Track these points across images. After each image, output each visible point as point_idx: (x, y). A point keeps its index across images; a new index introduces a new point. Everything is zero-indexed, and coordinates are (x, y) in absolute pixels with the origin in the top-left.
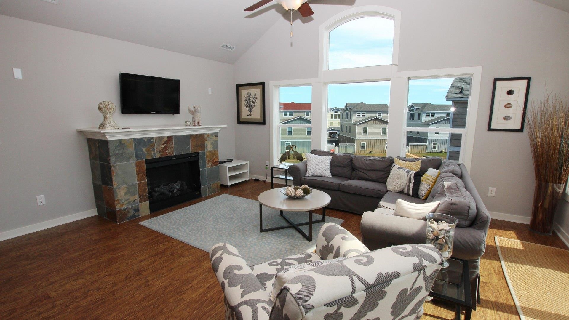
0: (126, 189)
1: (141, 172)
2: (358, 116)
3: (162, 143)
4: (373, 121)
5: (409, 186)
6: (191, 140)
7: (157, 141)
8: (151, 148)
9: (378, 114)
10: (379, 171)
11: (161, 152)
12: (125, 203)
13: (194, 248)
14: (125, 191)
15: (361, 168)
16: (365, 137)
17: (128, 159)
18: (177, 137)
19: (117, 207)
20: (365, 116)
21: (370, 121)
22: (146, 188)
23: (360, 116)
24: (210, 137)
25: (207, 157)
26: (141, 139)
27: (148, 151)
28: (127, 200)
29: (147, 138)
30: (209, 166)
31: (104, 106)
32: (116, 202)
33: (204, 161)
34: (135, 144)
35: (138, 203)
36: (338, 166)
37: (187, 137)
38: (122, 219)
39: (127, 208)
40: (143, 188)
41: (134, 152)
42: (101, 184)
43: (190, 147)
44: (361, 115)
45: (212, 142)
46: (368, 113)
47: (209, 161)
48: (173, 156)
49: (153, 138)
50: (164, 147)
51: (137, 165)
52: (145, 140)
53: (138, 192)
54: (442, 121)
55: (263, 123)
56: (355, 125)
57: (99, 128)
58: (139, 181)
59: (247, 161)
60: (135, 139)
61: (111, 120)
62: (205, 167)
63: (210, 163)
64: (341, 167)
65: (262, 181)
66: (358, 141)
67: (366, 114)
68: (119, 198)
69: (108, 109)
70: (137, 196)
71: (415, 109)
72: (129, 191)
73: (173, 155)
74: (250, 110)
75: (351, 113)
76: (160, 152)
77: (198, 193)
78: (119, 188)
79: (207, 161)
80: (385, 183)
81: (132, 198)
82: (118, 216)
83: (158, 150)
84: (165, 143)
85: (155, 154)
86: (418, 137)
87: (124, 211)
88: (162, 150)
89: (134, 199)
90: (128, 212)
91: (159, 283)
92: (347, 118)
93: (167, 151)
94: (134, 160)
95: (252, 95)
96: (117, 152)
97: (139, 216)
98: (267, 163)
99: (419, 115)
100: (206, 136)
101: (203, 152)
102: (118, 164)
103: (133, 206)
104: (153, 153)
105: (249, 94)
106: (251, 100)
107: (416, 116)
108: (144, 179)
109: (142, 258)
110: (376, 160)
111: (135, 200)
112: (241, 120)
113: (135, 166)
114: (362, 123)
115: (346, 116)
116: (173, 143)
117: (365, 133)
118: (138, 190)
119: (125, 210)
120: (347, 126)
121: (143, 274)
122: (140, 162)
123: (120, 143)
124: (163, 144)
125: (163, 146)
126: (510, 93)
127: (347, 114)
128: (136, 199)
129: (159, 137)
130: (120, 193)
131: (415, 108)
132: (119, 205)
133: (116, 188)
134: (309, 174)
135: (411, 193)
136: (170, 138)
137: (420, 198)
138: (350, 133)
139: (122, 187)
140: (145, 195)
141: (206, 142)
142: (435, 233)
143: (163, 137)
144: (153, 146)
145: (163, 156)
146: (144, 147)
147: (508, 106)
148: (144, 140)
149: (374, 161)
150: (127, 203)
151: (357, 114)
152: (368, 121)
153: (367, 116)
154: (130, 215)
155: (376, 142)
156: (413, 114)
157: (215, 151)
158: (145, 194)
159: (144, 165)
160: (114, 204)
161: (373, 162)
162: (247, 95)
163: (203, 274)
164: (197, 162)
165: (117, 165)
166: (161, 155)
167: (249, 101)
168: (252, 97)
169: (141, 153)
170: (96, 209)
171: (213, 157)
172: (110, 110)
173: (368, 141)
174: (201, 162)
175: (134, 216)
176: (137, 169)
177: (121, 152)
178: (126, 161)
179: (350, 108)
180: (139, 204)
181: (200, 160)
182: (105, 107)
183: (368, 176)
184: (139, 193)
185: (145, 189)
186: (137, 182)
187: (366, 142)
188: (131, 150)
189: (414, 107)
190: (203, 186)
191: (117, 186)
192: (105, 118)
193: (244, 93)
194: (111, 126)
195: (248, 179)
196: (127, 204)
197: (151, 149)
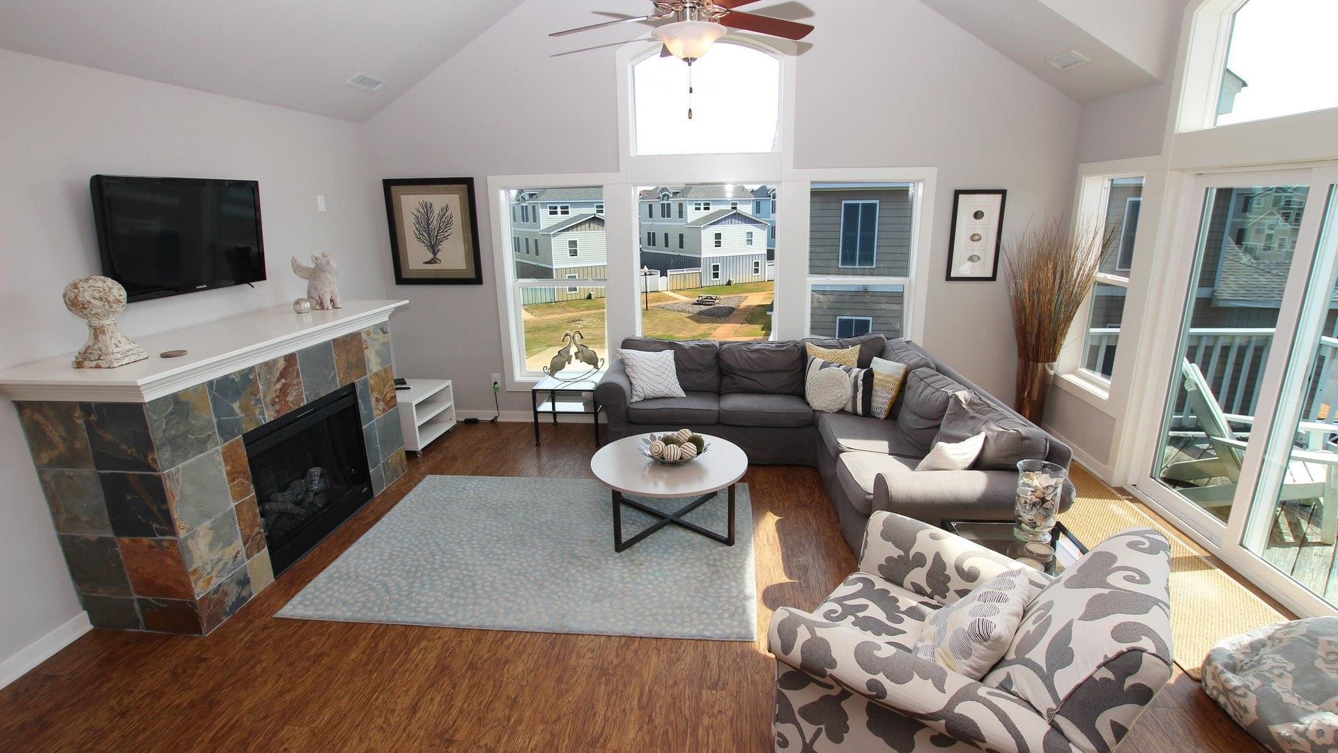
0: (211, 533)
1: (240, 472)
2: (551, 213)
3: (275, 379)
4: (587, 225)
5: (855, 398)
6: (335, 353)
7: (262, 376)
8: (253, 398)
9: (597, 207)
10: (778, 371)
11: (276, 402)
12: (214, 573)
13: (507, 633)
14: (208, 539)
15: (742, 370)
16: (573, 263)
17: (202, 445)
18: (305, 352)
19: (196, 591)
20: (567, 213)
21: (581, 224)
22: (256, 514)
23: (556, 213)
24: (373, 336)
25: (372, 391)
26: (226, 378)
27: (245, 408)
28: (220, 560)
29: (238, 372)
30: (378, 412)
31: (97, 295)
32: (192, 578)
33: (367, 403)
34: (214, 398)
35: (244, 562)
36: (691, 370)
37: (326, 345)
38: (214, 619)
39: (220, 585)
40: (250, 514)
41: (215, 421)
42: (109, 534)
43: (335, 373)
44: (559, 210)
45: (378, 348)
46: (576, 205)
47: (377, 400)
48: (304, 407)
49: (252, 369)
50: (280, 389)
51: (228, 456)
52: (236, 380)
53: (239, 531)
54: (725, 219)
55: (478, 280)
56: (547, 236)
57: (79, 365)
58: (237, 501)
59: (447, 378)
60: (210, 383)
61: (119, 335)
62: (372, 419)
63: (381, 405)
64: (697, 370)
65: (485, 423)
66: (559, 272)
67: (570, 210)
68: (197, 563)
69: (109, 302)
70: (238, 544)
71: (671, 195)
72: (219, 539)
73: (302, 405)
74: (434, 248)
75: (534, 207)
76: (273, 403)
77: (366, 489)
78: (193, 537)
79: (374, 399)
80: (801, 395)
81: (230, 552)
82: (204, 615)
83: (269, 399)
84: (282, 375)
85: (262, 413)
86: (681, 254)
87: (216, 597)
88: (277, 397)
89: (235, 554)
90: (226, 594)
91: (525, 742)
92: (525, 218)
93: (290, 398)
94: (217, 444)
95: (437, 210)
96: (173, 432)
97: (251, 594)
98: (496, 376)
99: (681, 205)
100: (364, 336)
101: (363, 380)
102: (180, 466)
103: (233, 575)
104: (257, 411)
105: (428, 208)
106: (435, 221)
107: (674, 209)
108: (248, 491)
109: (407, 701)
110: (768, 350)
111: (236, 557)
112: (405, 276)
113: (222, 460)
114: (564, 231)
115: (523, 215)
116: (298, 373)
117: (574, 253)
118: (240, 525)
119: (216, 591)
120: (527, 239)
121: (455, 738)
122: (232, 444)
123: (178, 404)
124: (278, 380)
125: (279, 386)
126: (978, 215)
127: (524, 209)
128: (238, 553)
129: (266, 364)
130: (198, 549)
131: (670, 192)
132: (201, 583)
133: (186, 539)
134: (638, 396)
135: (860, 409)
136: (290, 359)
137: (875, 417)
138: (537, 253)
139: (198, 529)
140: (257, 534)
141: (366, 351)
142: (1039, 494)
143: (275, 361)
144: (255, 393)
145: (282, 414)
146: (235, 401)
147: (976, 238)
148: (233, 380)
149: (768, 353)
150: (219, 572)
151: (548, 210)
152: (577, 225)
153: (573, 212)
154: (230, 600)
155: (598, 271)
156: (669, 205)
157: (385, 370)
158: (257, 529)
159: (243, 451)
160: (189, 584)
161: (766, 354)
162: (421, 210)
163: (599, 684)
164: (355, 408)
165: (178, 470)
166: (277, 412)
167: (428, 225)
168: (436, 214)
169: (232, 418)
170: (85, 612)
171: (385, 387)
172: (115, 306)
173: (581, 270)
174: (363, 407)
175: (241, 600)
176: (229, 468)
177: (182, 429)
178: (200, 453)
179: (531, 195)
180: (247, 562)
181: (360, 401)
182: (101, 299)
183: (762, 385)
184: (242, 534)
185: (255, 516)
186: (233, 505)
187: (577, 275)
188: (207, 415)
189: (668, 191)
190: (373, 468)
191: (188, 531)
192: (97, 332)
193: (410, 203)
194: (126, 353)
195: (453, 423)
196: (219, 575)
197: (253, 402)
